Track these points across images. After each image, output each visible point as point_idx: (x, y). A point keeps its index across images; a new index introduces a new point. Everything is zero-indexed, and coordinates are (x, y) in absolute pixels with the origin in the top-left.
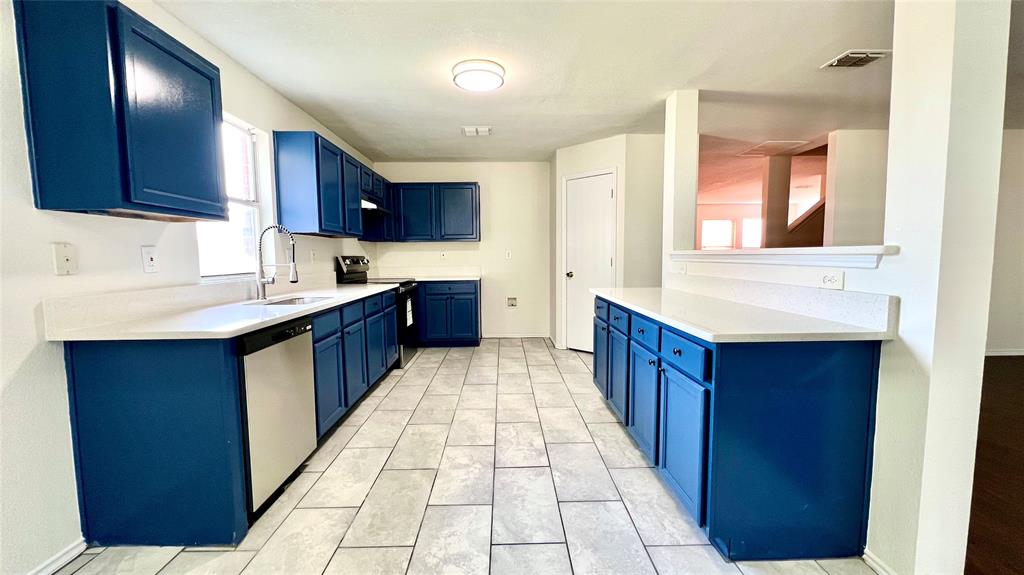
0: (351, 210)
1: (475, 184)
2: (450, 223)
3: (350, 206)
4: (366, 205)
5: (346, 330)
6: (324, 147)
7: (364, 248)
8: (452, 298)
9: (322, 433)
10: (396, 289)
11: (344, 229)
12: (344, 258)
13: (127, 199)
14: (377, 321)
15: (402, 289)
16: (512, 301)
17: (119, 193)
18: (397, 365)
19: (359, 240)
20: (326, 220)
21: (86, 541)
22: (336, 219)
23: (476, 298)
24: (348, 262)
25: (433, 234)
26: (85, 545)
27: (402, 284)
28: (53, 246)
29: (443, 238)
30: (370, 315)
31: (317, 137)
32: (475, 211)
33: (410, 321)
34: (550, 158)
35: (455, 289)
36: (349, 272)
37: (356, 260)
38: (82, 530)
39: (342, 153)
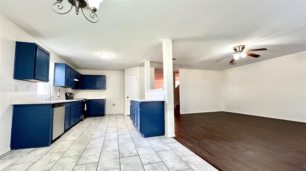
0: (72, 81)
1: (105, 76)
2: (98, 84)
3: (72, 80)
4: (76, 80)
5: (71, 108)
6: (67, 67)
7: (73, 91)
8: (97, 104)
9: (65, 129)
10: (83, 101)
11: (70, 85)
12: (68, 93)
13: (34, 78)
14: (78, 107)
15: (84, 101)
16: (114, 105)
17: (33, 77)
18: (82, 120)
19: (72, 89)
20: (66, 83)
21: (11, 149)
22: (69, 83)
23: (104, 104)
24: (69, 94)
25: (93, 87)
26: (10, 150)
27: (84, 100)
28: (15, 86)
29: (95, 89)
30: (77, 106)
31: (66, 65)
32: (105, 82)
33: (86, 109)
34: (123, 71)
35: (98, 101)
36: (69, 97)
37: (71, 94)
38: (10, 146)
39: (71, 68)
